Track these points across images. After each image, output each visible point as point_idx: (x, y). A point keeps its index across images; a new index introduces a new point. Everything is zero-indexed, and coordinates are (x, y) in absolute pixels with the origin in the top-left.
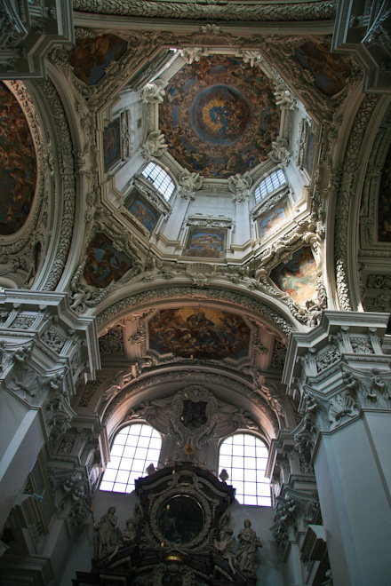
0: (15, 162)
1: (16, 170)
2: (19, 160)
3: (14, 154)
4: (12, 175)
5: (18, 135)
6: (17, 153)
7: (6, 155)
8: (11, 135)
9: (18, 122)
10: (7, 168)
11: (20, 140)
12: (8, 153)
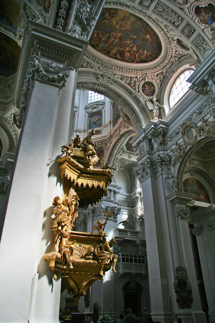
0: (113, 39)
1: (109, 38)
2: (113, 42)
3: (117, 41)
4: (108, 34)
5: (123, 49)
6: (116, 43)
7: (118, 36)
8: (125, 45)
9: (128, 54)
10: (112, 33)
11: (121, 49)
12: (119, 38)
